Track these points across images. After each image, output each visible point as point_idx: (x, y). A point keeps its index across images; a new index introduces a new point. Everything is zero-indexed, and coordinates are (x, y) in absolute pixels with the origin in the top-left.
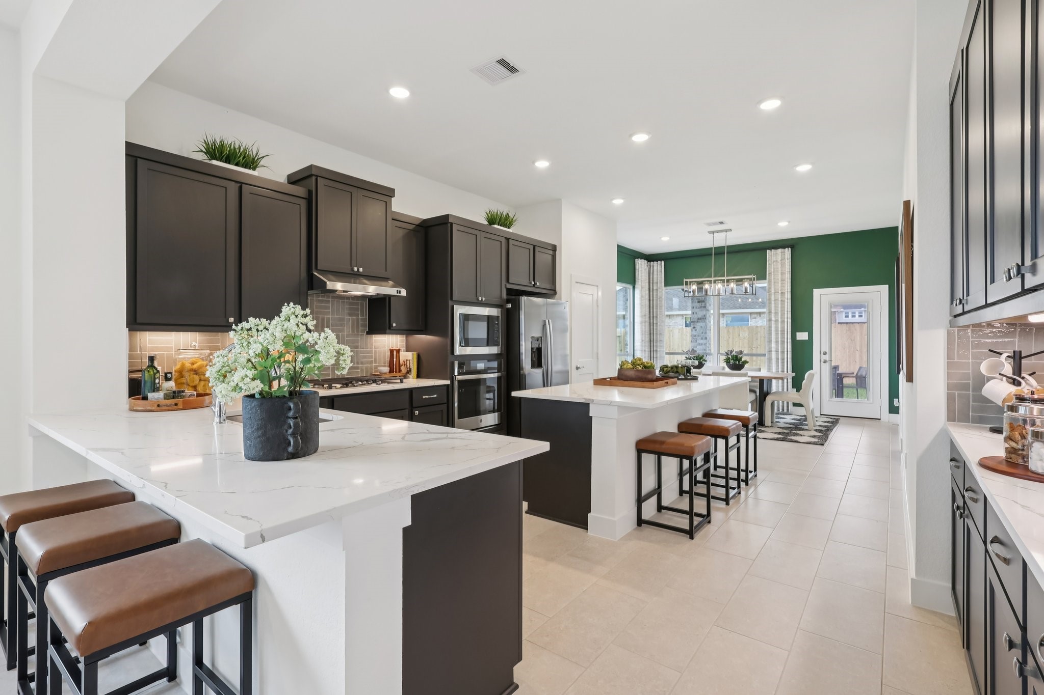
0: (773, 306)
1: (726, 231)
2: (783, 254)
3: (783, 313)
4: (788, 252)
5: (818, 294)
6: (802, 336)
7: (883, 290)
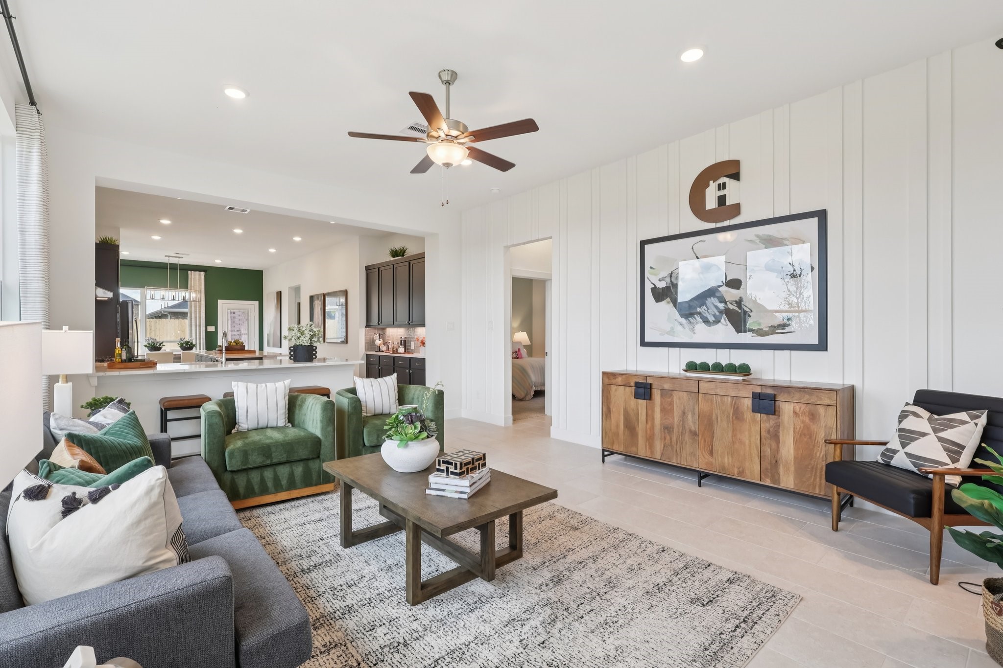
0: (193, 308)
1: (179, 258)
2: (200, 275)
3: (200, 314)
4: (203, 274)
5: (220, 302)
6: (211, 329)
7: (256, 303)
